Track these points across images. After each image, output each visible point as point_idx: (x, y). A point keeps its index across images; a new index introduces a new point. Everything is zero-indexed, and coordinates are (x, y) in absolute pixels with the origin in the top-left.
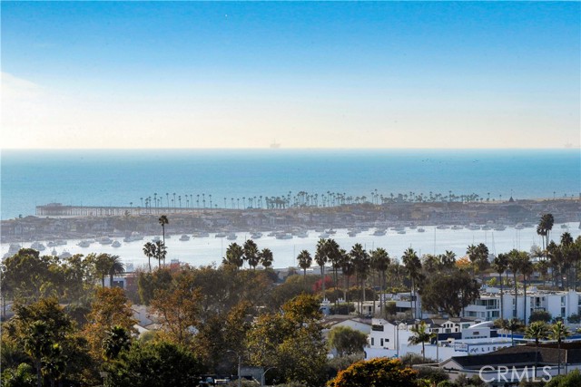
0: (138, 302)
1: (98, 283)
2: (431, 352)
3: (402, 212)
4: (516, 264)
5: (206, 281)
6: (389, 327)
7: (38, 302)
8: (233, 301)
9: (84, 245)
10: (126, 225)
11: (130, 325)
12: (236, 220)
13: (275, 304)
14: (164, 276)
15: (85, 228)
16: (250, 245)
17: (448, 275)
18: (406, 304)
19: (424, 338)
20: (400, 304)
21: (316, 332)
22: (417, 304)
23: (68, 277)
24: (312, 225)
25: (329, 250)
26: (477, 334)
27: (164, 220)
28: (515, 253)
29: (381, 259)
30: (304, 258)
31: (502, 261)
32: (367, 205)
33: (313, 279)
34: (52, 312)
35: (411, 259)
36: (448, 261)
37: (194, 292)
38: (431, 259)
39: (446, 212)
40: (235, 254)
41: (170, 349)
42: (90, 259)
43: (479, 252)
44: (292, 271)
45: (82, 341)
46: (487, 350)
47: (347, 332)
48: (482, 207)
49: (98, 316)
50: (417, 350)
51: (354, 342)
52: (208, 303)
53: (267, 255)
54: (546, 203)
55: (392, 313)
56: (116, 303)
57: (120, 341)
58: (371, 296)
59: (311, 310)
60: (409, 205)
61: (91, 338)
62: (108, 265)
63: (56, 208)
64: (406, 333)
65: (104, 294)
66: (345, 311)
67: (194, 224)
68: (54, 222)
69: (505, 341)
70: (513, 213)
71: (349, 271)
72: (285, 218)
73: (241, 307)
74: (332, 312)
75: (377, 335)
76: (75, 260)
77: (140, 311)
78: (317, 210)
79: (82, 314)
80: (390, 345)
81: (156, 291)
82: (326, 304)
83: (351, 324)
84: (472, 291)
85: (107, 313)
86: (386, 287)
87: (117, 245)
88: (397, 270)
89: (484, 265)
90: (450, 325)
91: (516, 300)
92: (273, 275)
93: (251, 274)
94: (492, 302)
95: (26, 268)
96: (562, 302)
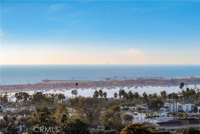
0: (70, 107)
1: (59, 102)
2: (151, 121)
3: (142, 82)
4: (174, 96)
5: (88, 102)
6: (139, 114)
7: (42, 107)
8: (96, 107)
9: (55, 91)
10: (66, 85)
11: (67, 113)
12: (97, 84)
13: (107, 108)
14: (77, 100)
15: (55, 86)
16: (101, 91)
17: (155, 99)
18: (144, 108)
19: (149, 117)
20: (142, 108)
21: (119, 115)
22: (147, 108)
23: (50, 100)
24: (117, 85)
25: (122, 92)
26: (163, 116)
27: (77, 84)
28: (173, 93)
29: (137, 95)
30: (116, 95)
31: (170, 96)
32: (133, 80)
33: (118, 101)
34: (46, 109)
35: (145, 95)
36: (155, 96)
37: (85, 104)
38: (150, 95)
39: (154, 82)
40: (96, 94)
41: (79, 120)
42: (57, 95)
43: (164, 93)
44: (112, 98)
45: (54, 118)
46: (166, 120)
47: (128, 115)
48: (164, 81)
49: (59, 111)
50: (147, 120)
51: (130, 118)
52: (89, 107)
53: (105, 94)
54: (182, 79)
55: (140, 110)
56: (64, 107)
57: (65, 118)
58: (134, 105)
59: (117, 109)
60: (144, 80)
61: (57, 117)
62: (61, 97)
63: (48, 81)
64: (144, 116)
65: (60, 105)
66: (127, 109)
67: (85, 85)
68: (47, 84)
69: (171, 118)
70: (173, 82)
71: (128, 99)
72: (110, 84)
73: (98, 108)
74: (123, 110)
75: (136, 116)
76: (52, 95)
77: (70, 109)
78: (119, 81)
79: (54, 110)
80: (139, 119)
81: (75, 104)
82: (122, 107)
83: (128, 113)
84: (162, 104)
85: (61, 110)
86: (138, 103)
87: (64, 91)
88: (141, 98)
89: (165, 97)
90: (156, 113)
91: (174, 106)
92: (107, 99)
93: (101, 99)
94: (167, 107)
95: (39, 97)
96: (187, 107)
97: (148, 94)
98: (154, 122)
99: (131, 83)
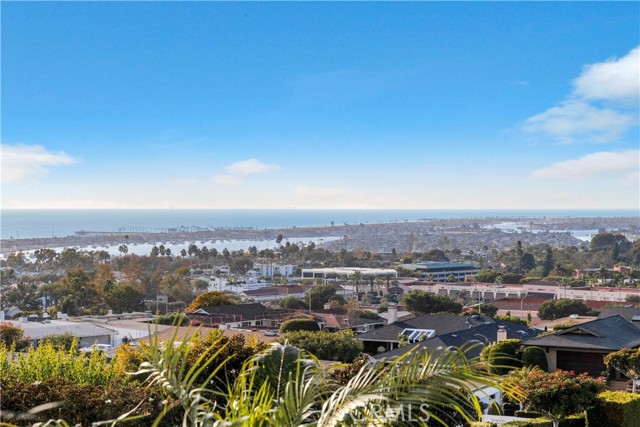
0: (116, 270)
1: (100, 262)
2: (234, 289)
3: (223, 234)
4: (268, 254)
5: (144, 261)
6: (217, 279)
7: (76, 270)
8: (155, 269)
9: (94, 247)
10: (112, 239)
11: (114, 278)
12: (156, 237)
13: (171, 270)
14: (127, 259)
15: (94, 241)
16: (162, 247)
17: (240, 258)
18: (224, 270)
19: (231, 284)
20: (222, 270)
21: (188, 281)
22: (228, 270)
23: (88, 260)
24: (186, 239)
25: (193, 249)
26: (252, 281)
27: (127, 237)
28: (267, 250)
29: (214, 252)
30: (184, 252)
31: (262, 253)
32: (208, 231)
33: (187, 261)
34: (81, 274)
35: (226, 252)
36: (241, 253)
37: (139, 265)
38: (234, 252)
39: (240, 234)
40: (155, 250)
41: (130, 288)
42: (97, 252)
43: (253, 249)
44: (178, 257)
45: (93, 286)
46: (256, 288)
47: (201, 281)
48: (254, 232)
49: (100, 275)
50: (228, 288)
51: (203, 285)
52: (145, 270)
53: (169, 251)
54: (280, 230)
55: (218, 273)
56: (107, 270)
57: (109, 285)
58: (210, 267)
59: (186, 272)
60: (225, 231)
61: (97, 285)
62: (104, 255)
63: (83, 233)
64: (224, 282)
65: (102, 267)
66: (200, 273)
67: (139, 239)
68: (82, 238)
69: (264, 284)
70: (267, 234)
71: (201, 258)
72: (176, 237)
73: (158, 271)
74: (194, 273)
75: (211, 282)
76: (91, 253)
77: (117, 274)
78: (188, 233)
79: (93, 275)
80: (218, 286)
81: (124, 266)
82: (192, 270)
83: (202, 278)
84: (250, 266)
85: (103, 274)
86: (216, 264)
87: (108, 247)
88: (220, 257)
89: (255, 255)
90: (241, 278)
91: (267, 269)
92: (171, 259)
93: (162, 258)
94: (258, 270)
95: (70, 256)
96: (286, 269)
97: (230, 250)
98: (239, 290)
99: (206, 235)
